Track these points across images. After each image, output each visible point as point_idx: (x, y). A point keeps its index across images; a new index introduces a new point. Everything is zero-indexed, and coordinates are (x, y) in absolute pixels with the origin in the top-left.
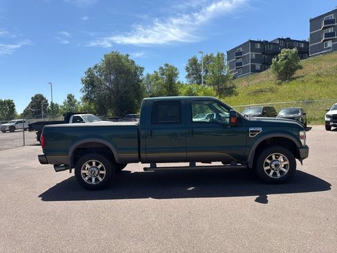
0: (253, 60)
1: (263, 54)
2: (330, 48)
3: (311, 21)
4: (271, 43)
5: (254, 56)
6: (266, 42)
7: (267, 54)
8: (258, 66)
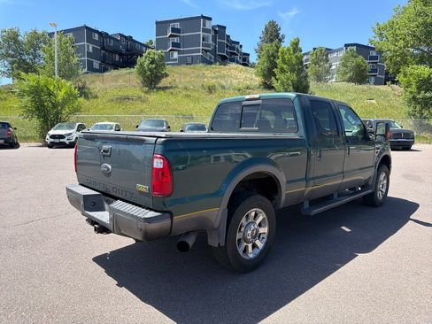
0: (89, 55)
1: (103, 48)
2: (176, 60)
3: (157, 23)
4: (110, 37)
5: (91, 50)
6: (106, 34)
7: (107, 50)
8: (96, 64)
